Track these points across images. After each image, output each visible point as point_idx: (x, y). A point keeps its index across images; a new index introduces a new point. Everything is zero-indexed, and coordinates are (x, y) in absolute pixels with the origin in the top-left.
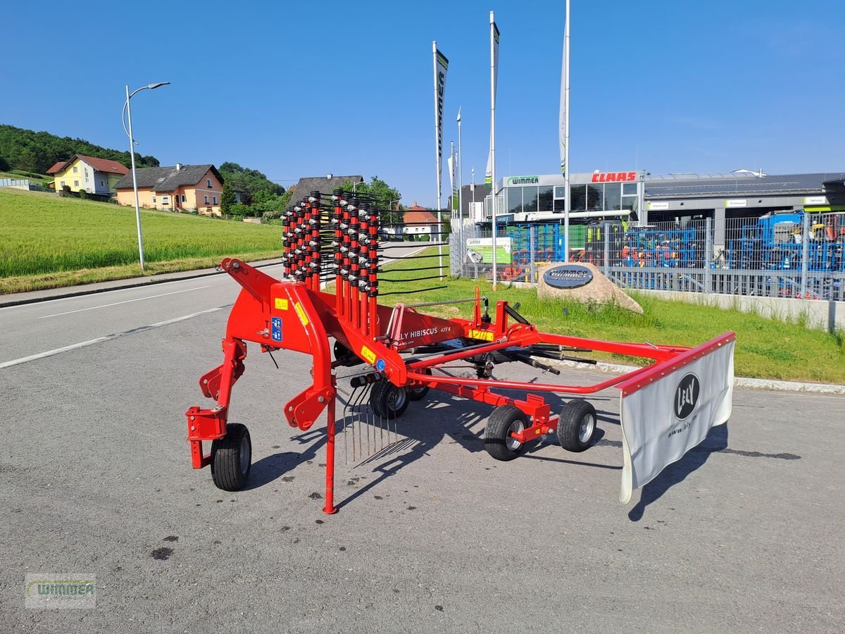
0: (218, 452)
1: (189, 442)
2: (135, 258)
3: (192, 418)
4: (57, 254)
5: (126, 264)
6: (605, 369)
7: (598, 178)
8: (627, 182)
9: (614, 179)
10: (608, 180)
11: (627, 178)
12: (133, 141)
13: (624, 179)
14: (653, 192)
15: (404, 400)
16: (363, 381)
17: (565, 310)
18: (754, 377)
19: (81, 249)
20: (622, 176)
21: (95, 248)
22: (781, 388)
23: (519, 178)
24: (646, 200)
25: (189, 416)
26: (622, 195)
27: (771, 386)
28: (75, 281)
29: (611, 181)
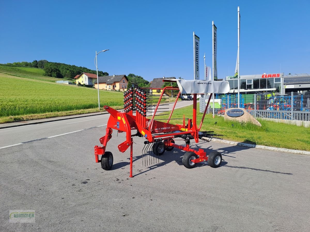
0: (103, 159)
1: (95, 155)
2: (97, 106)
3: (96, 148)
4: (74, 105)
6: (240, 145)
8: (276, 77)
9: (271, 76)
10: (268, 77)
11: (276, 76)
13: (275, 76)
14: (287, 81)
15: (163, 149)
16: (148, 143)
17: (233, 125)
18: (295, 150)
19: (81, 103)
20: (275, 75)
21: (85, 103)
22: (305, 154)
23: (233, 77)
24: (284, 84)
25: (95, 148)
26: (274, 83)
27: (301, 153)
28: (78, 113)
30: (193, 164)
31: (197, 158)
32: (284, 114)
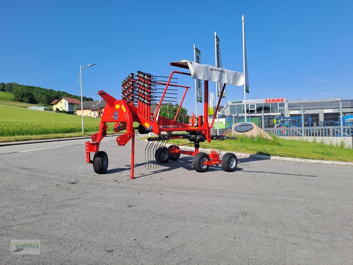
0: (96, 158)
1: (86, 153)
2: (81, 130)
3: (87, 144)
4: (51, 128)
5: (77, 132)
7: (268, 101)
8: (280, 102)
9: (274, 101)
10: (272, 102)
11: (280, 101)
12: (82, 86)
13: (279, 101)
14: (291, 107)
15: (168, 157)
17: (242, 140)
18: (313, 159)
19: (60, 127)
20: (278, 100)
21: (66, 126)
22: (323, 163)
23: (235, 101)
24: (289, 110)
25: (86, 144)
26: (278, 108)
27: (319, 162)
29: (273, 102)
30: (205, 167)
31: (209, 160)
32: (295, 131)
